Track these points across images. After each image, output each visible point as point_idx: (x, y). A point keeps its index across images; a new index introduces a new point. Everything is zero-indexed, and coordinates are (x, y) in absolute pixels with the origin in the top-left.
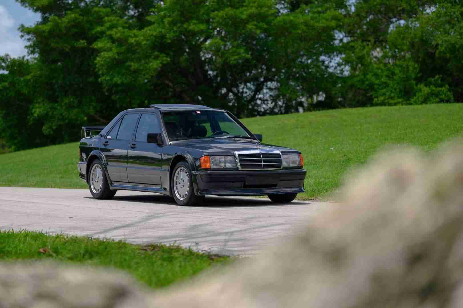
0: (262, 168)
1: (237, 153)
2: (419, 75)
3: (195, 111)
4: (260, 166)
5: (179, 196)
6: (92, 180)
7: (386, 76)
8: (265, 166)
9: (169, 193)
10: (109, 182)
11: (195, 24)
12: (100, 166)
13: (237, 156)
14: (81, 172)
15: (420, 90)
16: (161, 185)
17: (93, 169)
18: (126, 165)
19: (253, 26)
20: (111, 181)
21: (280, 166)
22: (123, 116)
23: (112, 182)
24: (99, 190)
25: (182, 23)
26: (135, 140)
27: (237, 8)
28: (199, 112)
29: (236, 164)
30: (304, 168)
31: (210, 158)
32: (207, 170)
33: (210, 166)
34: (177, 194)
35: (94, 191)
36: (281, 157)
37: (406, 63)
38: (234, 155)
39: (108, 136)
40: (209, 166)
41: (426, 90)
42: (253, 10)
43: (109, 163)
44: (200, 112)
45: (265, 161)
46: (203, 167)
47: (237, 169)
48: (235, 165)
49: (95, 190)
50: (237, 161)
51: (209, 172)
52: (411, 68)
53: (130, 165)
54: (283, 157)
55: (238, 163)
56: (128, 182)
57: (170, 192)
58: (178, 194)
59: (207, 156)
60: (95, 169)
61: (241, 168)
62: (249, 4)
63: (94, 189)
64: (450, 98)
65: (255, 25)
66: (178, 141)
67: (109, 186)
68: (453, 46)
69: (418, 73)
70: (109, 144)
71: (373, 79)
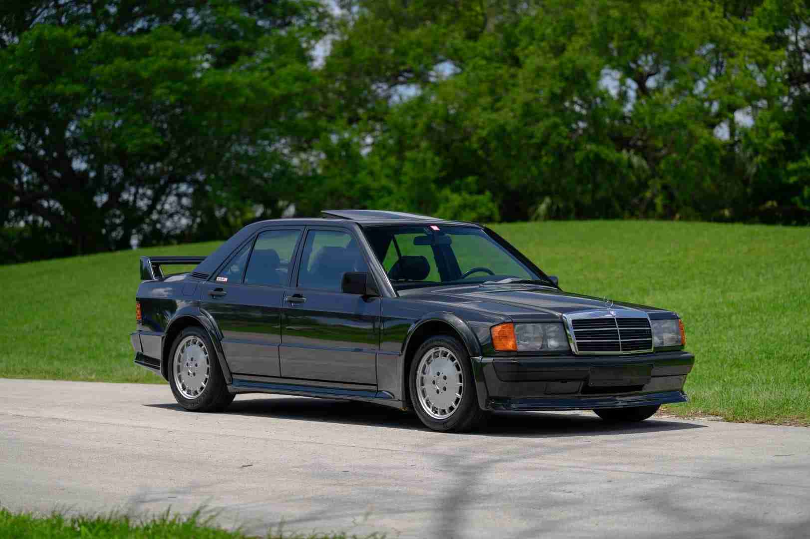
0: (619, 350)
1: (569, 318)
2: (443, 174)
3: (428, 226)
4: (614, 345)
5: (430, 410)
6: (179, 371)
7: (387, 176)
8: (626, 346)
9: (401, 403)
10: (227, 377)
11: (65, 84)
12: (199, 340)
13: (570, 323)
14: (143, 351)
15: (447, 200)
16: (376, 385)
17: (180, 347)
18: (276, 338)
19: (163, 90)
20: (231, 374)
21: (649, 344)
22: (257, 234)
23: (233, 375)
24: (197, 394)
25: (45, 82)
26: (297, 285)
27: (138, 59)
28: (435, 228)
29: (568, 340)
30: (687, 348)
31: (514, 328)
32: (508, 353)
33: (516, 347)
34: (426, 405)
35: (184, 394)
36: (650, 327)
37: (421, 155)
38: (563, 323)
39: (218, 276)
40: (513, 345)
41: (456, 199)
42: (163, 62)
43: (227, 334)
44: (438, 227)
45: (624, 334)
46: (499, 346)
47: (569, 352)
48: (565, 344)
49: (185, 392)
50: (571, 332)
51: (512, 359)
52: (429, 164)
53: (287, 338)
54: (654, 325)
55: (573, 337)
56: (279, 375)
57: (403, 401)
58: (429, 407)
59: (508, 324)
60: (185, 347)
61: (579, 350)
62: (158, 51)
63: (184, 389)
64: (492, 214)
65: (168, 87)
66: (420, 289)
67: (226, 384)
68: (502, 128)
69: (441, 171)
70: (225, 295)
71: (369, 181)
